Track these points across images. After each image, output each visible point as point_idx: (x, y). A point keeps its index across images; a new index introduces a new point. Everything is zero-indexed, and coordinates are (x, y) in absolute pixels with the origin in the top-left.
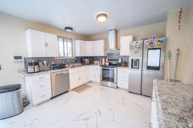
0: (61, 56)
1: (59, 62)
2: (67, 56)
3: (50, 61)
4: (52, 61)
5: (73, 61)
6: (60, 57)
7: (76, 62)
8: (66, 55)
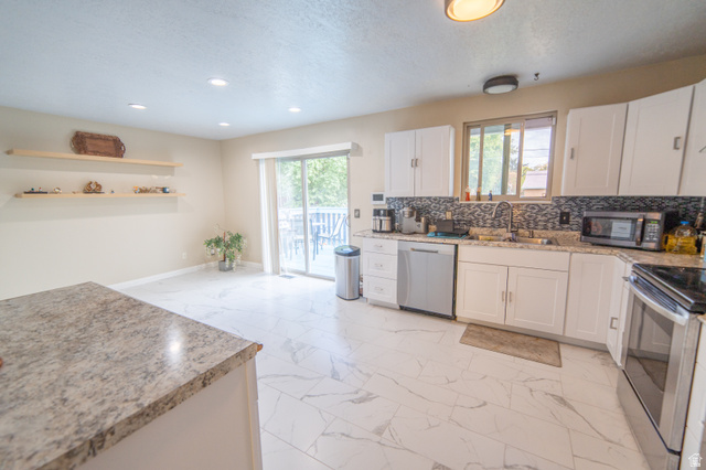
0: (483, 194)
1: (472, 214)
2: (514, 193)
3: (443, 207)
4: (446, 209)
5: (540, 218)
6: (468, 199)
7: (562, 222)
8: (511, 191)
